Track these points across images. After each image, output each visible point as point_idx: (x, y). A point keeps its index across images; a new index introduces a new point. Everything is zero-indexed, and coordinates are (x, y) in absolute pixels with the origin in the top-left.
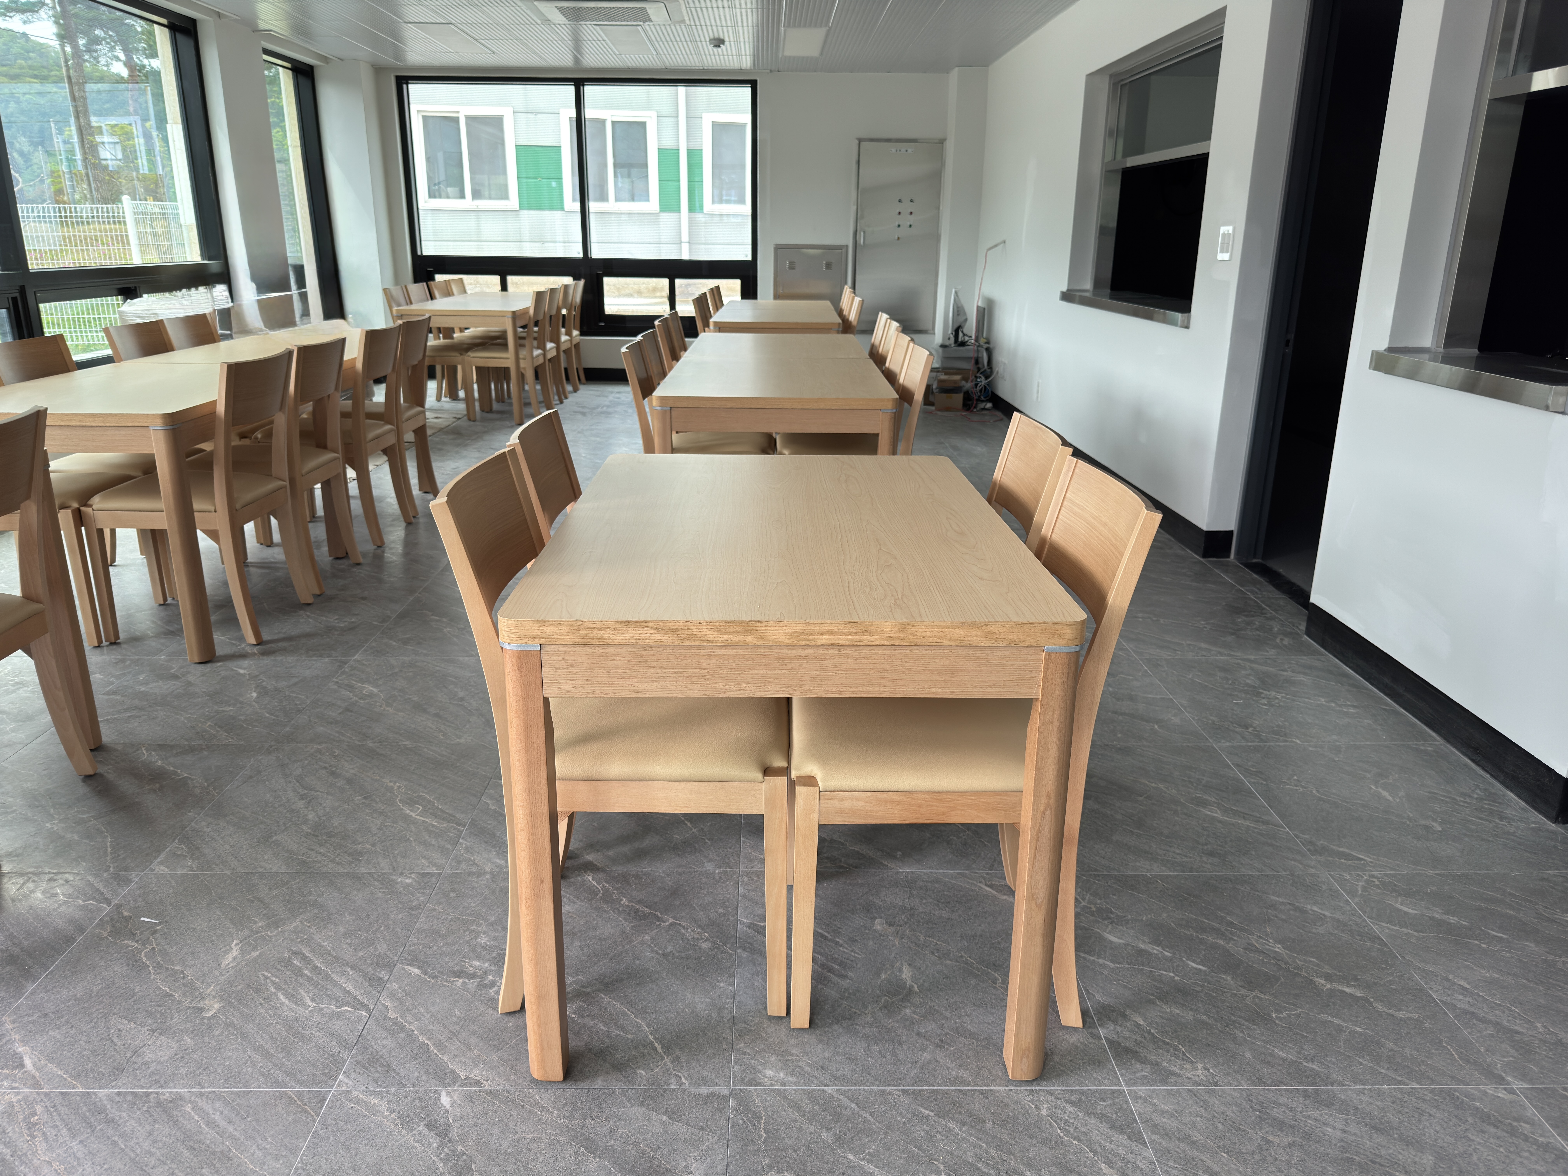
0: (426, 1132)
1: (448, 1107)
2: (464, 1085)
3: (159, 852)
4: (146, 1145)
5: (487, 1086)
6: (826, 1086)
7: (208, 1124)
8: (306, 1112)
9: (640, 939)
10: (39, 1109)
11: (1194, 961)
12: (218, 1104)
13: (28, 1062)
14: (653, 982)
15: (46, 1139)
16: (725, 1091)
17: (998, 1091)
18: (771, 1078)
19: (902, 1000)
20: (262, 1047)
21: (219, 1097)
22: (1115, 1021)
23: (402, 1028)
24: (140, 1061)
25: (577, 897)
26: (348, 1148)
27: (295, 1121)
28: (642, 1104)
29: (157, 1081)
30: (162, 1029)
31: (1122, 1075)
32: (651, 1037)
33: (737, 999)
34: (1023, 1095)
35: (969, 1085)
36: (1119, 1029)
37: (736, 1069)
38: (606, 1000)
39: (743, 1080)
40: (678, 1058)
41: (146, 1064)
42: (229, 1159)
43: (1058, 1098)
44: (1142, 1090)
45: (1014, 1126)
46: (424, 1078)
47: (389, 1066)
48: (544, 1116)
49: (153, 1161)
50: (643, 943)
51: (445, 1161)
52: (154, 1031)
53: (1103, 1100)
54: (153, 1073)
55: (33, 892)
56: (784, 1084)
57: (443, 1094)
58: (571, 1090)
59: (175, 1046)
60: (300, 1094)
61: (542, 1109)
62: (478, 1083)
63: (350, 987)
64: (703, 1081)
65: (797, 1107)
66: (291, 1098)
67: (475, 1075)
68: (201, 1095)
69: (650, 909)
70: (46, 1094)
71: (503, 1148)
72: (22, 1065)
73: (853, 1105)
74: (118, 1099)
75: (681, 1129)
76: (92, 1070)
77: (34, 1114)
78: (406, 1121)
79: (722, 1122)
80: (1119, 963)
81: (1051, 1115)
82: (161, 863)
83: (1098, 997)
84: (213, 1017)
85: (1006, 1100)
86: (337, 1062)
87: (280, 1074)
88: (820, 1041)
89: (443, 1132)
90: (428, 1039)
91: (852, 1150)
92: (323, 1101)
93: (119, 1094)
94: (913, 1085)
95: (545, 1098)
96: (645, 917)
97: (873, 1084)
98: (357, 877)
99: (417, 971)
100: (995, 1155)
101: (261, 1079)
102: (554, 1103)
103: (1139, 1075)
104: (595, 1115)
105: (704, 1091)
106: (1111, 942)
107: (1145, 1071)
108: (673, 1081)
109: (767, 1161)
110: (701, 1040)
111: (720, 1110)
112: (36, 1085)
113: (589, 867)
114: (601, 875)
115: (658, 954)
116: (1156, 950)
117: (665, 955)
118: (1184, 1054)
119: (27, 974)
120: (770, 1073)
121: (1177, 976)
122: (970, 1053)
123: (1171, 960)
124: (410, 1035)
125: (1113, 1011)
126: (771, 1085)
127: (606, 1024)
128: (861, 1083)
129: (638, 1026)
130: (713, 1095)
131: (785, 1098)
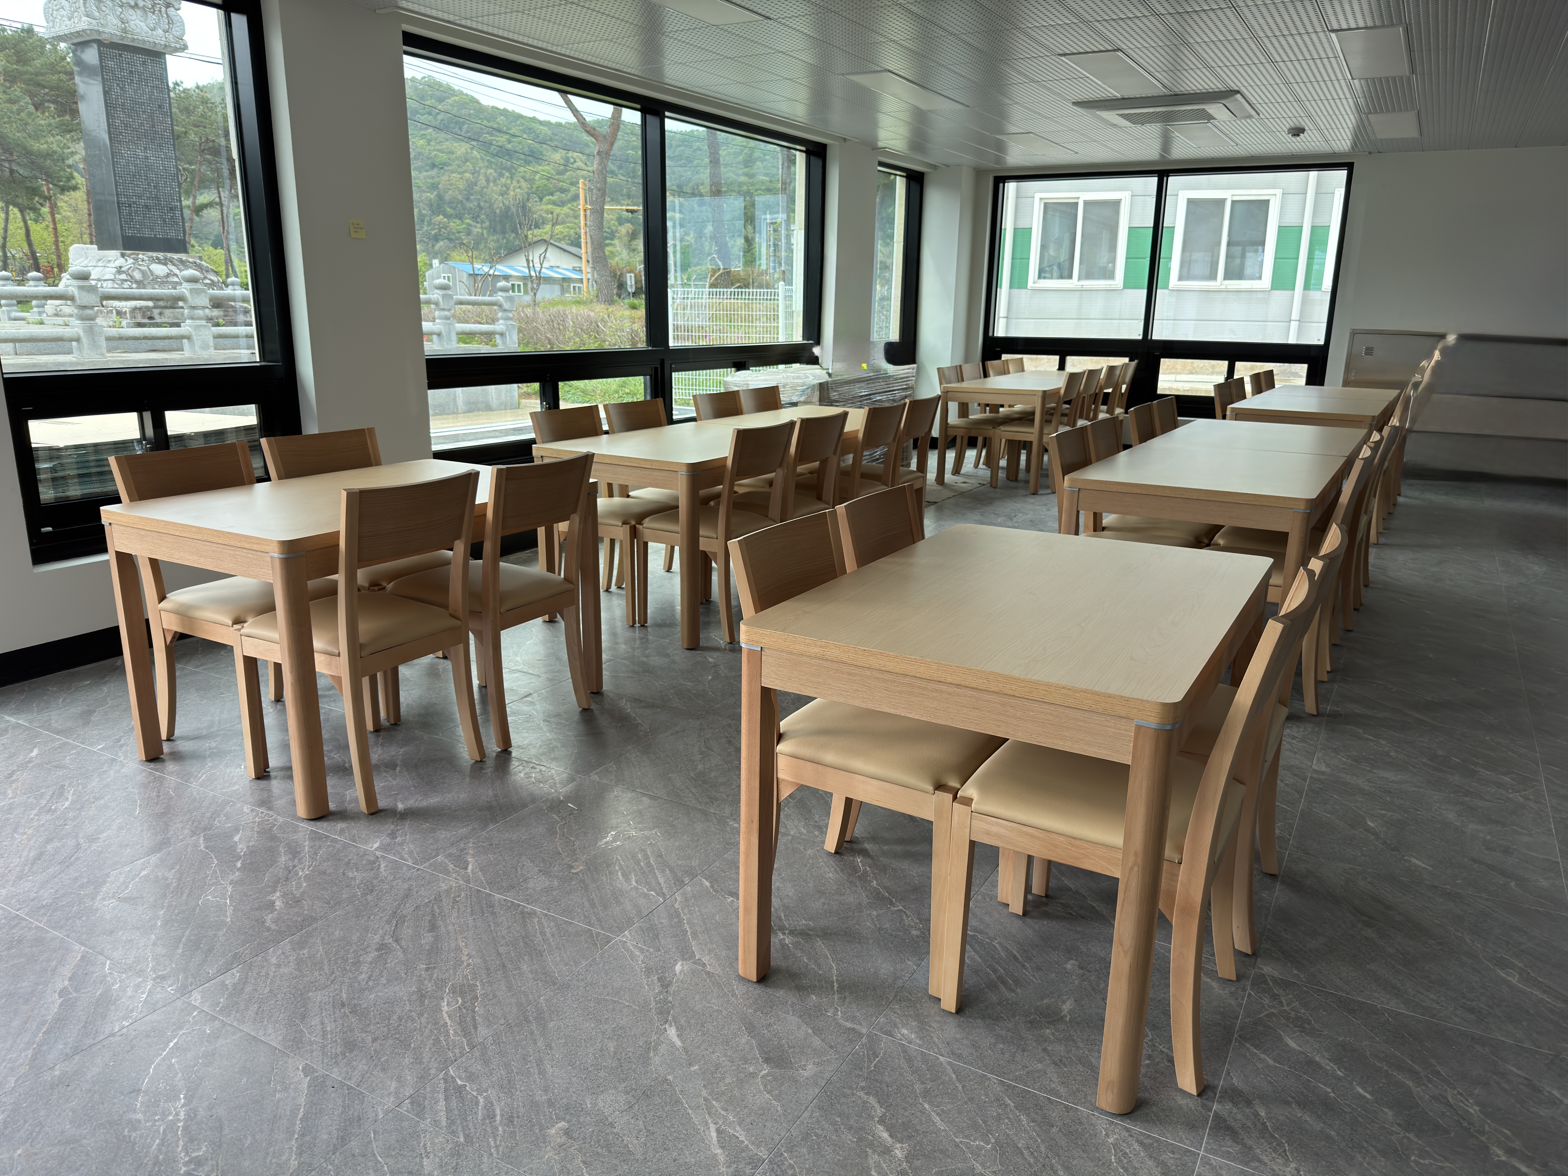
0: (656, 982)
1: (678, 972)
2: (695, 963)
3: (600, 766)
4: (504, 932)
5: (708, 968)
6: (942, 1055)
7: (541, 933)
8: (596, 945)
9: (869, 912)
10: (463, 894)
11: (1363, 1088)
12: (552, 924)
13: (470, 867)
14: (860, 943)
15: (458, 912)
16: (864, 1031)
17: (1081, 1111)
18: (903, 1035)
19: (1049, 1023)
20: (593, 899)
21: (554, 920)
22: (1235, 1104)
23: (678, 916)
24: (525, 886)
25: (842, 870)
26: (607, 974)
27: (587, 948)
28: (800, 1017)
29: (527, 900)
30: (545, 872)
31: (1207, 1143)
32: (835, 978)
33: (914, 976)
34: (1102, 1124)
35: (1060, 1098)
36: (1235, 1110)
37: (882, 1019)
38: (820, 943)
39: (881, 1029)
40: (845, 998)
41: (527, 888)
42: (542, 956)
43: (1132, 1136)
44: (1216, 1160)
45: (1076, 1139)
46: (674, 950)
47: (657, 936)
48: (733, 999)
49: (504, 941)
50: (870, 915)
51: (657, 1002)
52: (540, 871)
53: (1173, 1153)
54: (528, 895)
55: (520, 772)
56: (910, 1043)
57: (680, 963)
58: (759, 990)
59: (547, 883)
60: (598, 934)
61: (734, 995)
62: (704, 965)
63: (661, 880)
64: (853, 1019)
65: (909, 1060)
66: (592, 934)
67: (705, 960)
68: (546, 915)
69: (890, 894)
70: (470, 888)
71: (696, 1008)
72: (466, 868)
73: (954, 1076)
74: (503, 903)
75: (817, 1042)
76: (499, 882)
77: (459, 896)
78: (648, 971)
79: (849, 1049)
80: (1279, 1063)
81: (1114, 1145)
82: (596, 774)
83: (1235, 1081)
84: (576, 873)
85: (1084, 1120)
86: (630, 923)
87: (594, 918)
88: (959, 1026)
89: (665, 985)
90: (690, 928)
91: (931, 1103)
92: (609, 942)
93: (505, 900)
94: (1012, 1081)
95: (740, 989)
96: (884, 898)
97: (979, 1068)
98: (705, 813)
99: (708, 884)
100: (1043, 1150)
101: (582, 918)
102: (744, 994)
103: (1224, 1149)
104: (765, 1011)
105: (849, 1025)
106: (1287, 1045)
107: (1235, 1149)
108: (832, 1011)
109: (863, 1084)
110: (869, 993)
111: (851, 1041)
112: (468, 881)
113: (864, 853)
114: (869, 861)
115: (876, 926)
116: (1329, 1066)
117: (880, 929)
118: (1285, 1151)
119: (494, 819)
120: (905, 1031)
121: (1334, 1092)
122: (1079, 1078)
123: (1340, 1079)
124: (681, 921)
125: (1241, 1096)
126: (901, 1040)
127: (809, 959)
128: (971, 1064)
129: (831, 968)
130: (853, 1029)
131: (905, 1051)
